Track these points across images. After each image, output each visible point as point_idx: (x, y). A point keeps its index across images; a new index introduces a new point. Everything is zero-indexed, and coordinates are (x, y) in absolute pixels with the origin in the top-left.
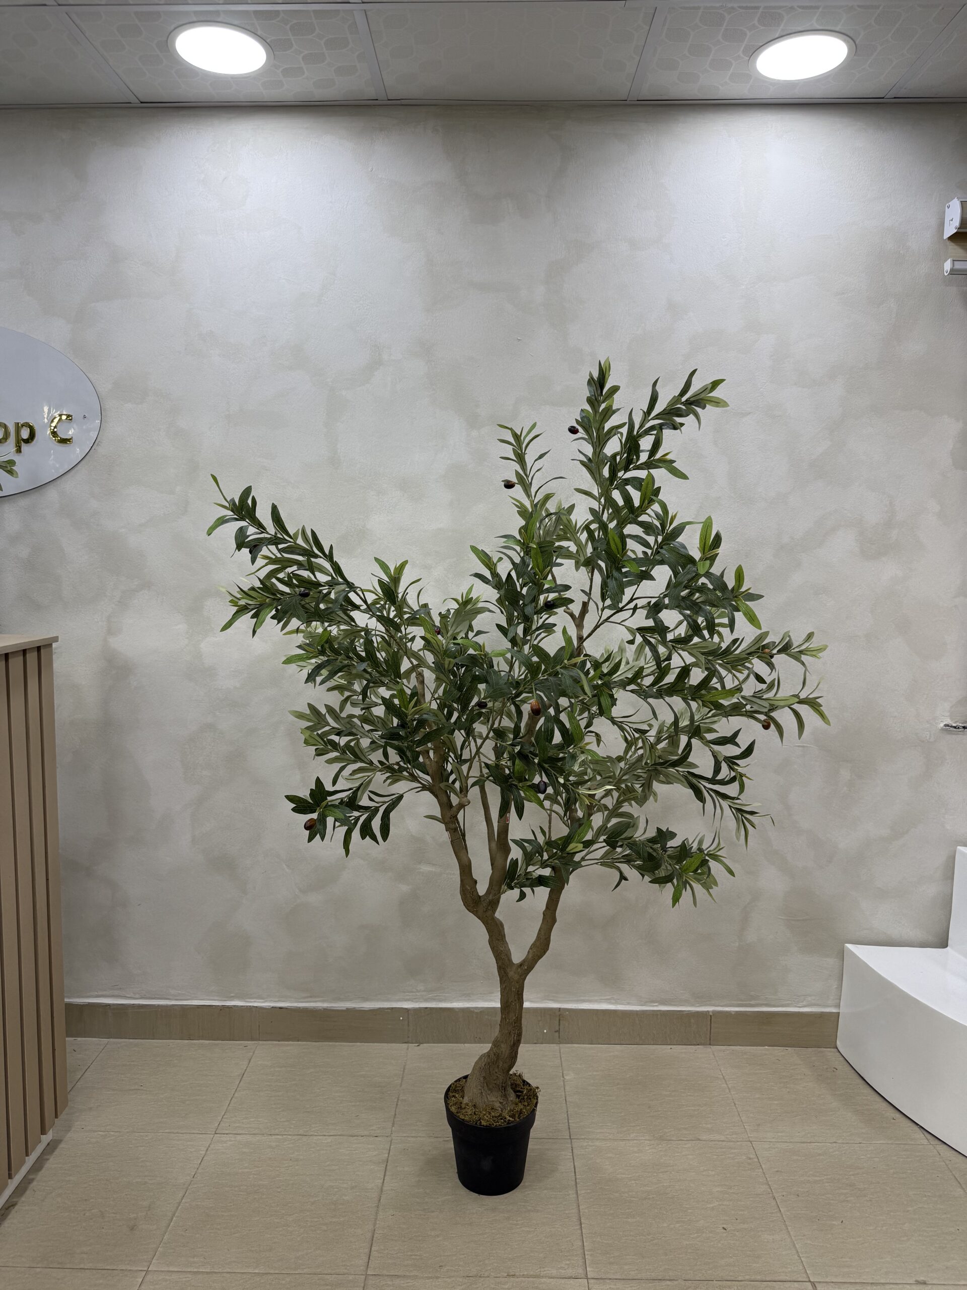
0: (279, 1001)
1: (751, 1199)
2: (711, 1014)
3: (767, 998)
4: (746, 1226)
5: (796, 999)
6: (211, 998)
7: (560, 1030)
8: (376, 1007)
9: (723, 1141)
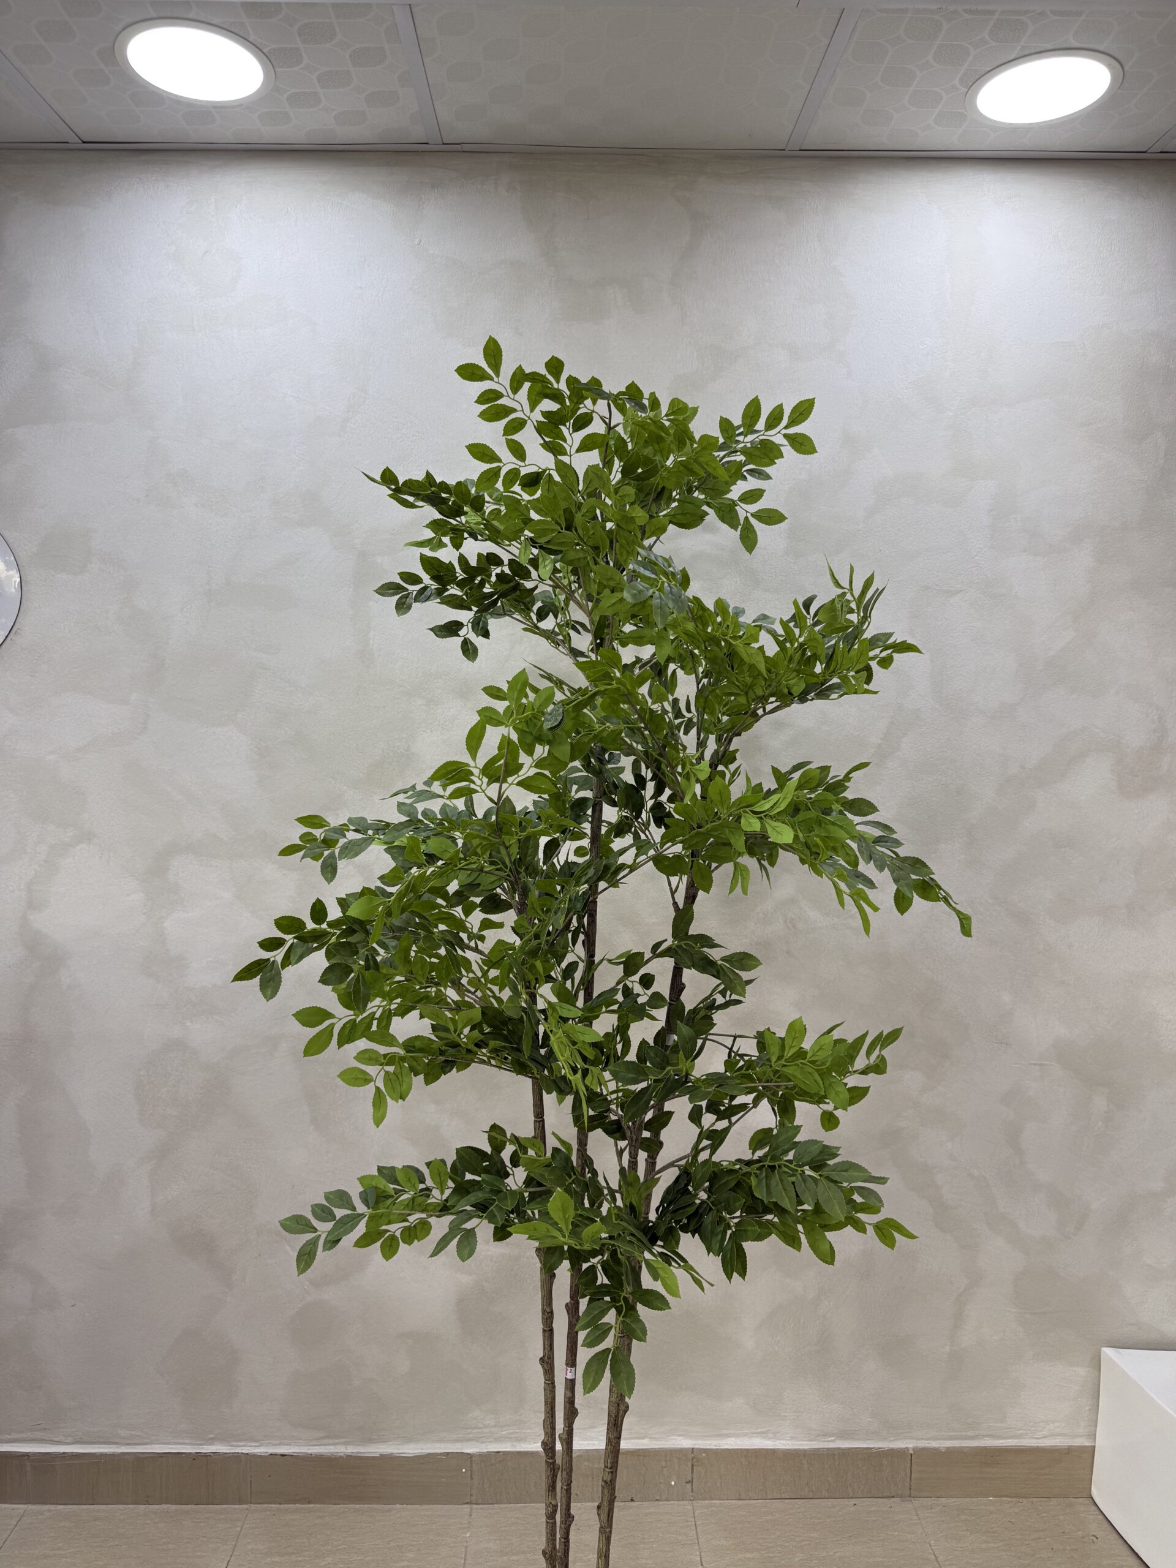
0: (279, 1444)
2: (911, 1452)
3: (990, 1426)
5: (1032, 1427)
6: (182, 1441)
7: (694, 1480)
8: (423, 1451)
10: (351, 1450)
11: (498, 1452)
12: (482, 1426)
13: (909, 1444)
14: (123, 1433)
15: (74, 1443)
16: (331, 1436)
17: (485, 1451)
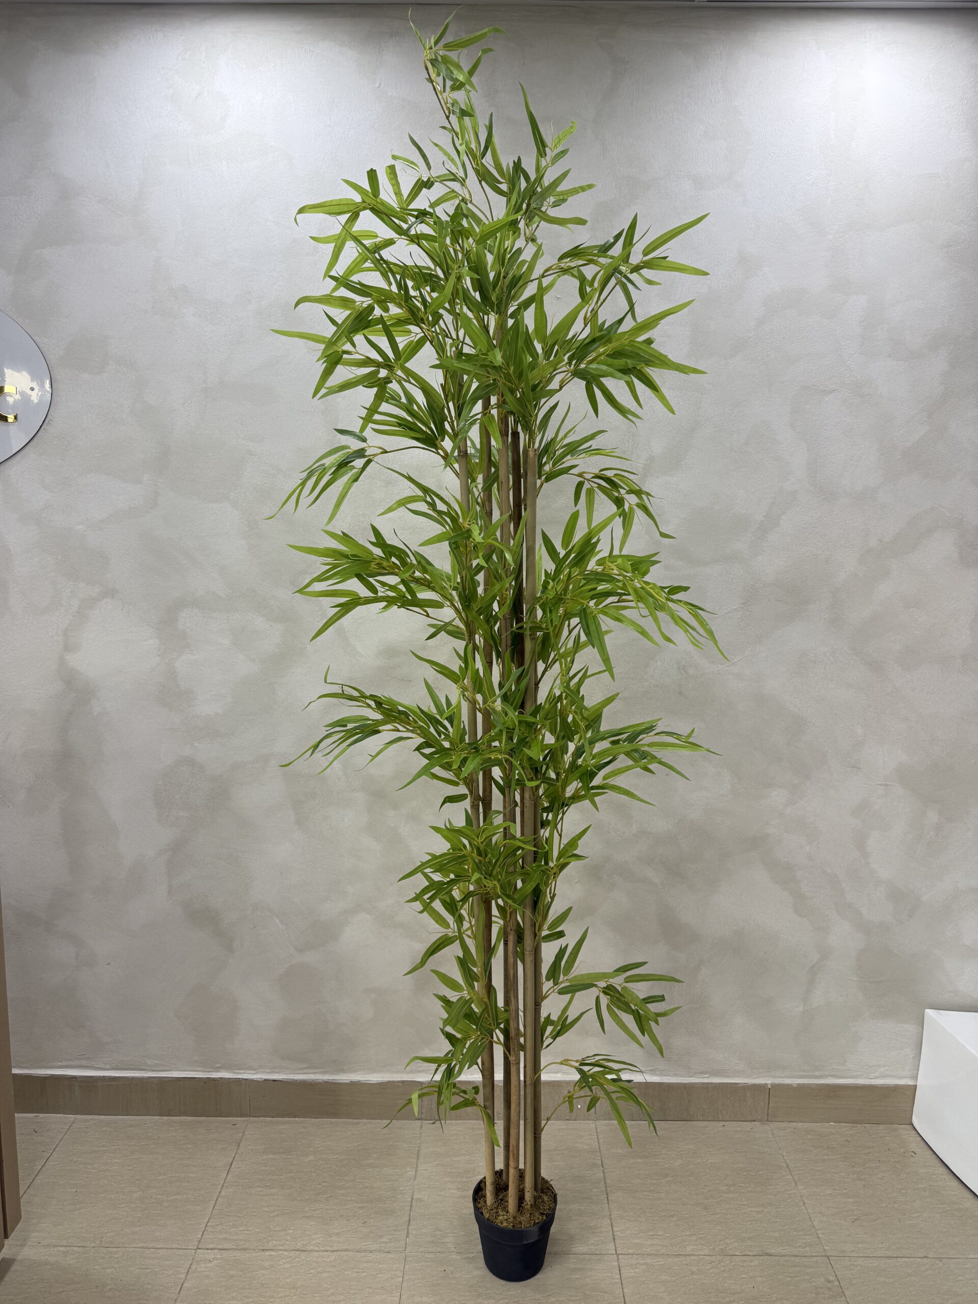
0: (272, 1072)
2: (769, 1086)
3: (834, 1068)
5: (867, 1069)
6: (195, 1069)
8: (385, 1079)
9: (796, 1256)
10: (324, 1077)
13: (768, 1081)
14: (149, 1062)
15: (110, 1069)
16: (313, 1066)
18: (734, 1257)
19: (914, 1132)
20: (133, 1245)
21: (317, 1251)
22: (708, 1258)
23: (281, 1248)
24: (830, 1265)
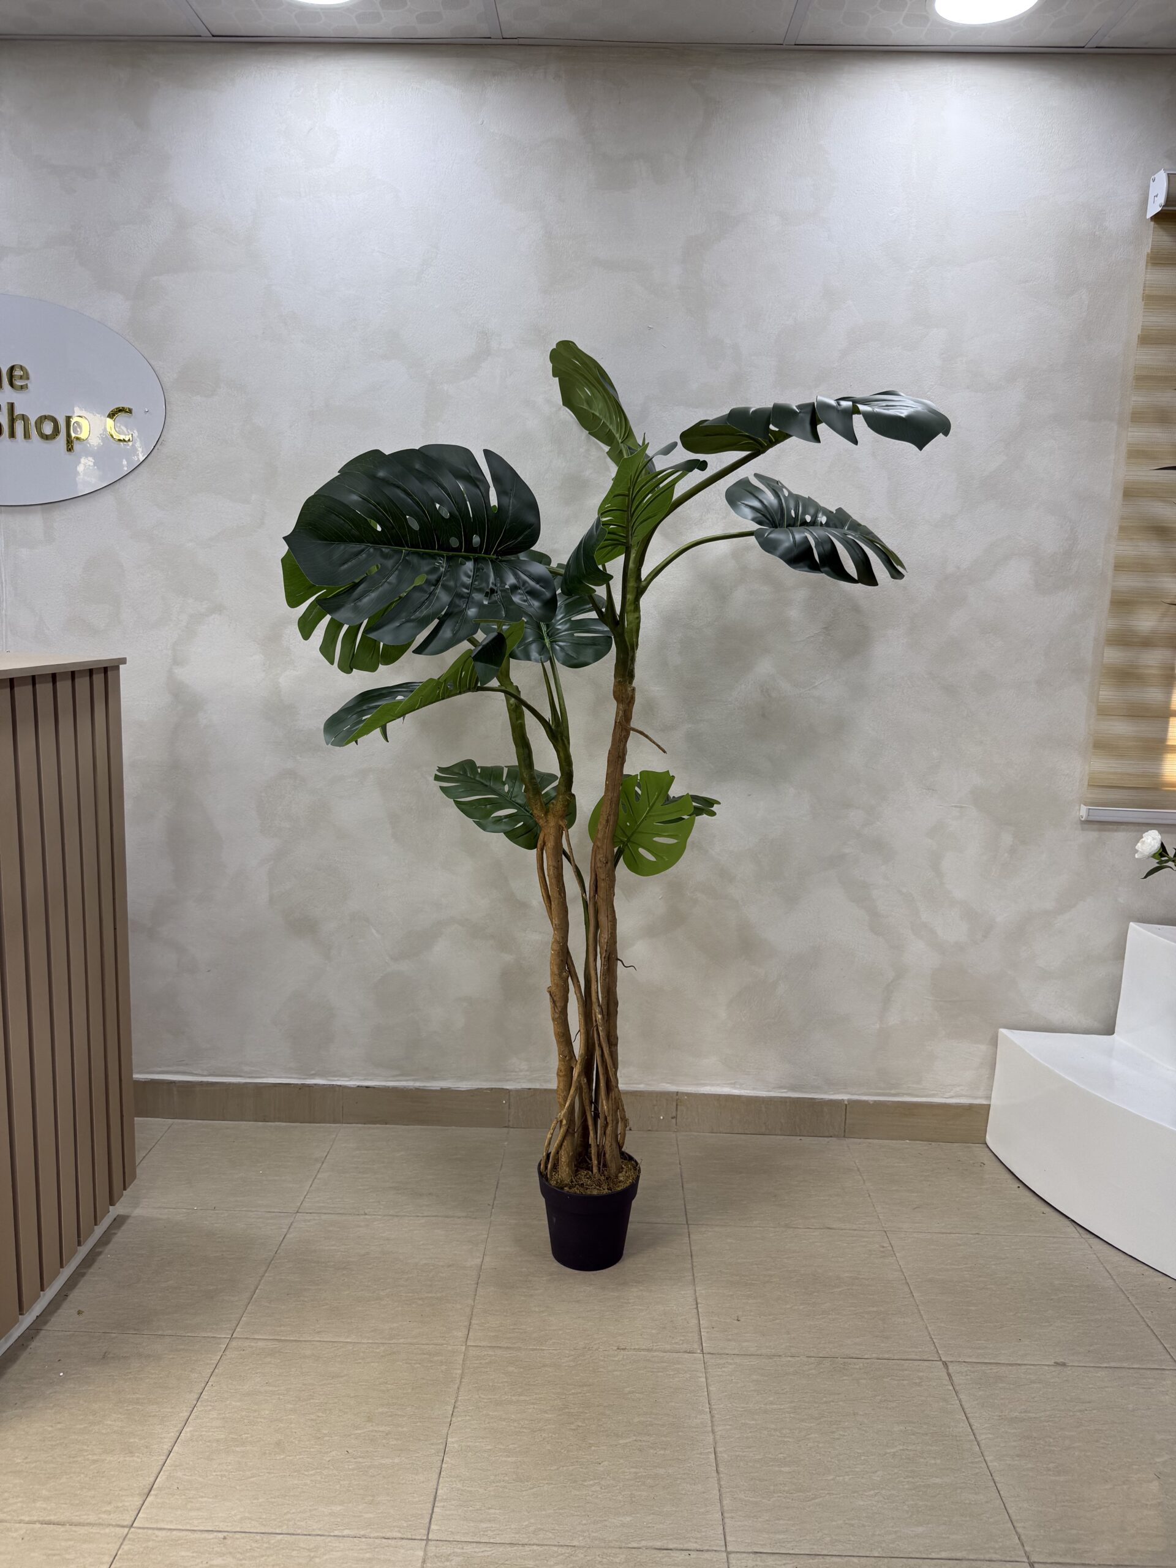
0: (365, 1080)
1: (882, 1284)
2: (846, 1103)
3: (909, 1087)
4: (875, 1309)
5: (942, 1088)
6: (290, 1076)
7: (678, 1116)
8: (474, 1087)
9: (855, 1230)
10: (418, 1084)
11: (530, 1089)
12: (517, 1070)
13: (845, 1097)
14: (246, 1068)
15: (209, 1075)
16: (404, 1074)
17: (520, 1087)
18: (796, 1229)
19: (987, 1149)
20: (238, 1209)
21: (408, 1216)
22: (772, 1229)
23: (375, 1213)
24: (886, 1237)
